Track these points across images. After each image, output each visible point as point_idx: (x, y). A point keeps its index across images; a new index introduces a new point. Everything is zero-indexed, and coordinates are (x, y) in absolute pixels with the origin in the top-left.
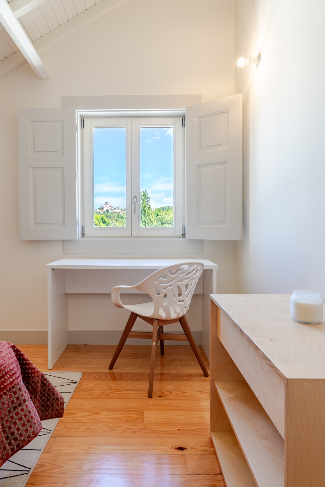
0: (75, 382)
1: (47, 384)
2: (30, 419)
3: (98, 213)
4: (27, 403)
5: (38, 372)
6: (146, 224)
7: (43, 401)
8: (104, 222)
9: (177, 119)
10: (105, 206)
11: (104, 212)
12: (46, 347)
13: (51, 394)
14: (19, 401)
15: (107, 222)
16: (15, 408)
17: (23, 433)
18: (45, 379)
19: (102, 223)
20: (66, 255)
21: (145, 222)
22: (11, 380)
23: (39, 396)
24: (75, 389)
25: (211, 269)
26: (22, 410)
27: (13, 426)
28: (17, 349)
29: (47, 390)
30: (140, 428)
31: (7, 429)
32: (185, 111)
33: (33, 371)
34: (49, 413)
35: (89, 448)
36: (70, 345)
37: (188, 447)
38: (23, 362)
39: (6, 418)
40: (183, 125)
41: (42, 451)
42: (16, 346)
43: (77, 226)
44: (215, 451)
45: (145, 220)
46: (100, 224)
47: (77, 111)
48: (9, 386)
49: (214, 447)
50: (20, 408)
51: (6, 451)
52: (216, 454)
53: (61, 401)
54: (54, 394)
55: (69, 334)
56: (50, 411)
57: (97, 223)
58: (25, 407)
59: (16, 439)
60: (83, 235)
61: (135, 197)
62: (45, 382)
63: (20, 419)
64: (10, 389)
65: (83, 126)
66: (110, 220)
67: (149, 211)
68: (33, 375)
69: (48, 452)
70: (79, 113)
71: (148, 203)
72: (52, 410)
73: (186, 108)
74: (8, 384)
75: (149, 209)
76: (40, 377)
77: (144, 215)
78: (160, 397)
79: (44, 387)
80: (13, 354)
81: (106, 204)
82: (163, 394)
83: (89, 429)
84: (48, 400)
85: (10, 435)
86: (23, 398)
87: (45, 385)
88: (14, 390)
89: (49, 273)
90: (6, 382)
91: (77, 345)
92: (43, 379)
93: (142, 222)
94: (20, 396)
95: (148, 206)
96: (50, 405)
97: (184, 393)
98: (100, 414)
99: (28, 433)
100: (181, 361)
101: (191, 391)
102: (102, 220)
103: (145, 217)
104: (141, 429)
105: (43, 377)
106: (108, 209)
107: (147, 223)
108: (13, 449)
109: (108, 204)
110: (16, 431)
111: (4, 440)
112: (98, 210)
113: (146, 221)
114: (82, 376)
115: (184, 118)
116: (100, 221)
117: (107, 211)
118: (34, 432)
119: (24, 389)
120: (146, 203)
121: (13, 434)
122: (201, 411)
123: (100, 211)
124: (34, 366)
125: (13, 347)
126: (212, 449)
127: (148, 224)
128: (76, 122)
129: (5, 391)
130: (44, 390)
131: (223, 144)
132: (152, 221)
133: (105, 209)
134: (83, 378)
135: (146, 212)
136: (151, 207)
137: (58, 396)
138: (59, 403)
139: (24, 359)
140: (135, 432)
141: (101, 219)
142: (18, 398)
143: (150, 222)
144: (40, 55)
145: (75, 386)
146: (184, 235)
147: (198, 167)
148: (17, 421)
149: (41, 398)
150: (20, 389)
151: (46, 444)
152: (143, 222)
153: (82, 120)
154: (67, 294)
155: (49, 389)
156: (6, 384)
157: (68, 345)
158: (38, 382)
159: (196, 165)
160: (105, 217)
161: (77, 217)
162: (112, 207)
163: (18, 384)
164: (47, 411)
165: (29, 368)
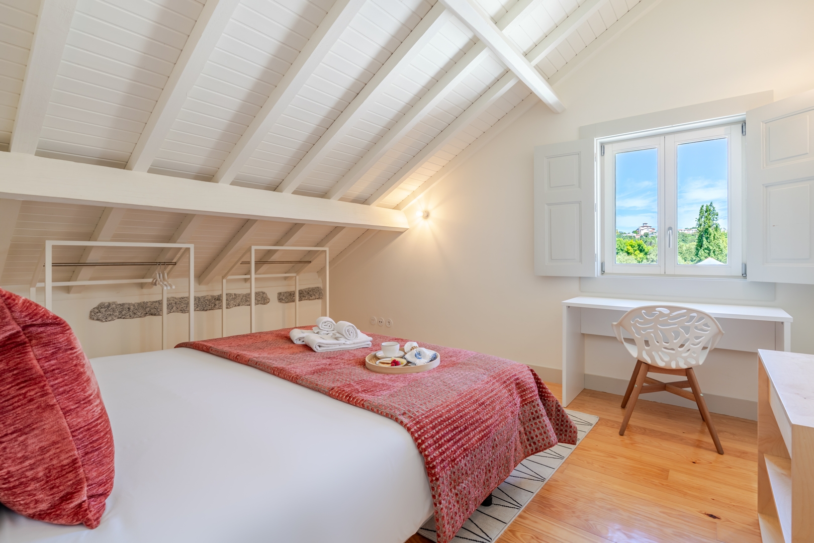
0: (591, 424)
1: (561, 410)
2: (546, 431)
3: (633, 238)
4: (544, 418)
5: (553, 397)
6: (710, 252)
7: (557, 425)
8: (641, 251)
9: (732, 126)
10: (642, 228)
11: (641, 237)
12: (561, 386)
13: (565, 421)
14: (537, 414)
15: (646, 250)
16: (534, 419)
17: (541, 440)
18: (559, 406)
19: (638, 251)
20: (582, 293)
21: (708, 249)
22: (531, 395)
23: (554, 419)
24: (590, 430)
25: (782, 323)
26: (540, 422)
27: (532, 432)
28: (535, 373)
29: (561, 416)
30: (663, 483)
31: (528, 433)
32: (745, 116)
33: (549, 395)
34: (562, 437)
35: (602, 482)
36: (587, 389)
37: (721, 517)
38: (540, 386)
39: (527, 424)
40: (743, 132)
41: (556, 470)
42: (534, 370)
43: (596, 263)
44: (760, 533)
45: (708, 247)
46: (635, 253)
47: (595, 139)
48: (529, 399)
49: (760, 529)
50: (538, 420)
51: (527, 450)
52: (761, 536)
53: (575, 430)
54: (567, 422)
55: (585, 377)
56: (563, 435)
57: (631, 251)
58: (542, 421)
59: (535, 443)
60: (603, 272)
61: (670, 228)
62: (559, 408)
63: (538, 429)
64: (530, 402)
65: (603, 153)
66: (650, 247)
67: (716, 234)
68: (549, 399)
69: (562, 472)
70: (598, 141)
71: (714, 222)
72: (565, 435)
73: (746, 112)
74: (528, 398)
75: (716, 230)
76: (555, 402)
77: (707, 240)
78: (694, 463)
79: (558, 413)
80: (532, 377)
81: (645, 225)
82: (698, 462)
83: (603, 467)
84: (562, 425)
85: (530, 439)
86: (541, 413)
87: (559, 411)
88: (533, 404)
89: (565, 311)
90: (527, 395)
91: (595, 391)
92: (557, 405)
93: (704, 250)
94: (538, 411)
95: (715, 226)
96: (564, 430)
97: (731, 468)
98: (616, 458)
99: (545, 442)
100: (734, 434)
101: (741, 468)
102: (639, 248)
103: (709, 243)
104: (663, 485)
105: (557, 403)
106: (647, 232)
107: (712, 251)
108: (532, 450)
109: (647, 225)
110: (534, 437)
111: (526, 440)
112: (631, 234)
113: (711, 248)
114: (599, 420)
115: (745, 123)
116: (635, 249)
117: (646, 235)
118: (549, 443)
119: (541, 406)
120: (711, 221)
121: (532, 438)
122: (752, 492)
123: (635, 235)
124: (550, 391)
125: (532, 371)
126: (758, 531)
127: (714, 252)
128: (595, 152)
129: (526, 402)
130: (558, 415)
131: (807, 153)
132: (722, 247)
133: (642, 233)
134: (599, 422)
135: (710, 235)
136: (720, 227)
137: (571, 424)
138: (573, 431)
139: (540, 383)
140: (655, 485)
141: (638, 245)
142: (536, 412)
143: (717, 249)
144: (556, 92)
145: (590, 428)
146: (744, 275)
147: (766, 187)
148: (536, 430)
149: (555, 422)
150: (538, 405)
151: (559, 466)
152: (706, 249)
153: (602, 147)
154: (583, 335)
155: (563, 416)
156: (527, 397)
157: (585, 389)
158: (552, 406)
159: (763, 185)
160: (643, 243)
161: (596, 253)
162: (654, 229)
163: (536, 400)
164: (561, 435)
165: (545, 392)
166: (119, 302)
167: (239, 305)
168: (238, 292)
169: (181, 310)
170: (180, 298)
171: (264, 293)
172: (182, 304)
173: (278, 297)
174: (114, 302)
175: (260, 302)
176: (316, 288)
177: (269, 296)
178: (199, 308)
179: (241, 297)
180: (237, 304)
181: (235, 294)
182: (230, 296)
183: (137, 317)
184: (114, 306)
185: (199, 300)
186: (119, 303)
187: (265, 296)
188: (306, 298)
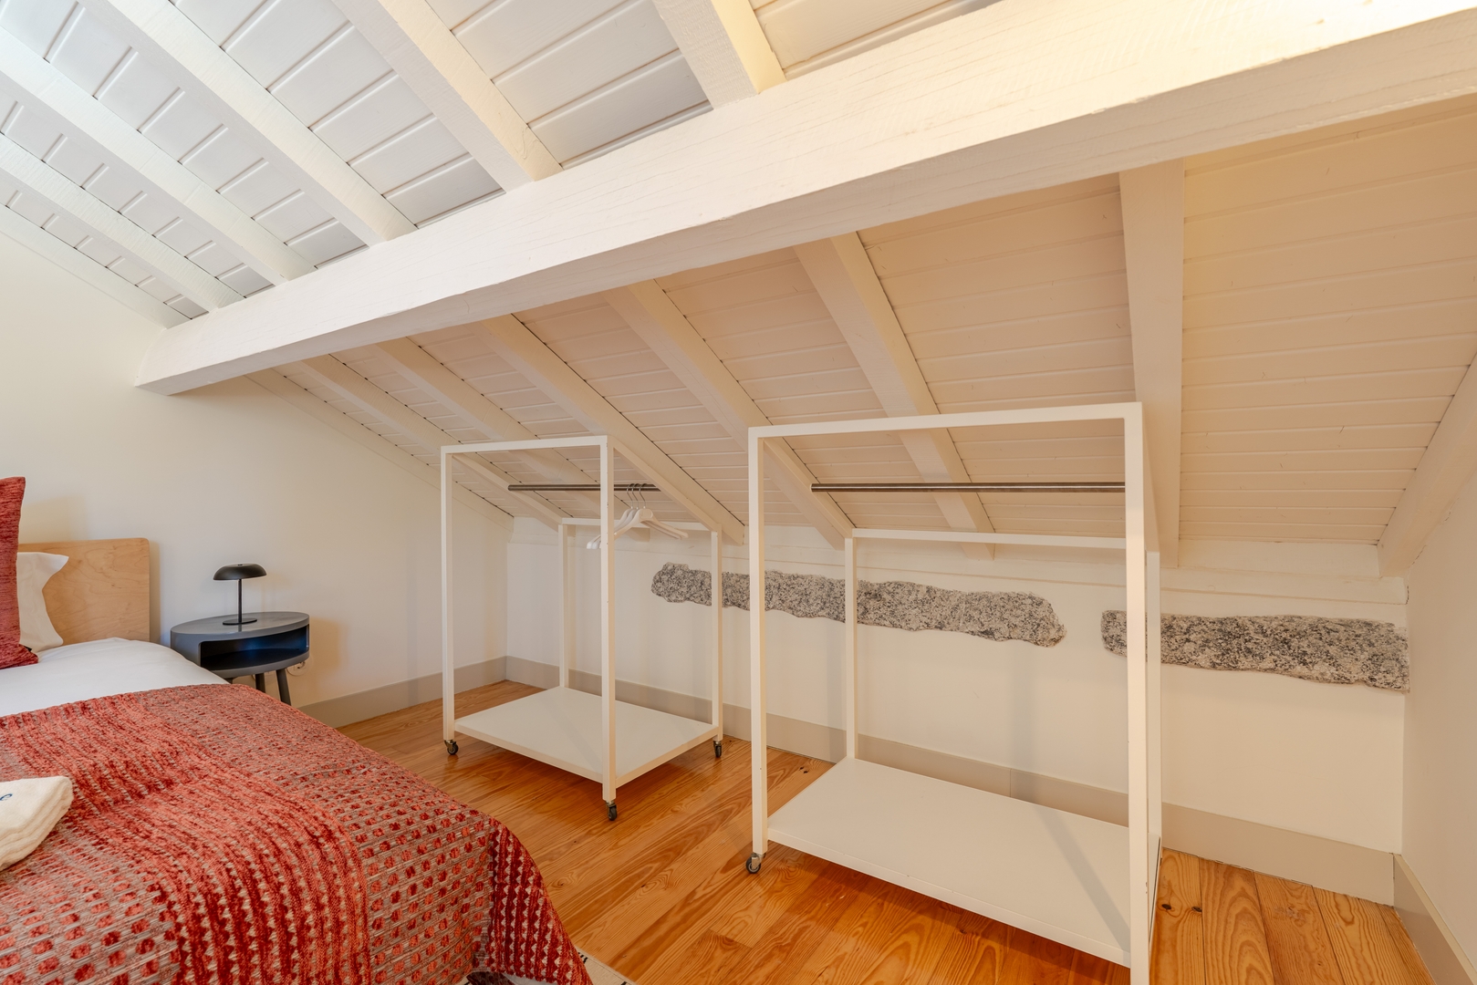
166: (692, 568)
167: (940, 627)
168: (940, 582)
169: (790, 608)
170: (789, 578)
171: (1040, 604)
172: (792, 591)
174: (680, 566)
175: (1018, 631)
176: (1347, 625)
177: (1062, 616)
178: (827, 610)
179: (955, 601)
180: (934, 623)
181: (929, 590)
182: (910, 592)
183: (711, 604)
184: (681, 573)
185: (831, 589)
186: (690, 569)
187: (1041, 612)
188: (1268, 663)
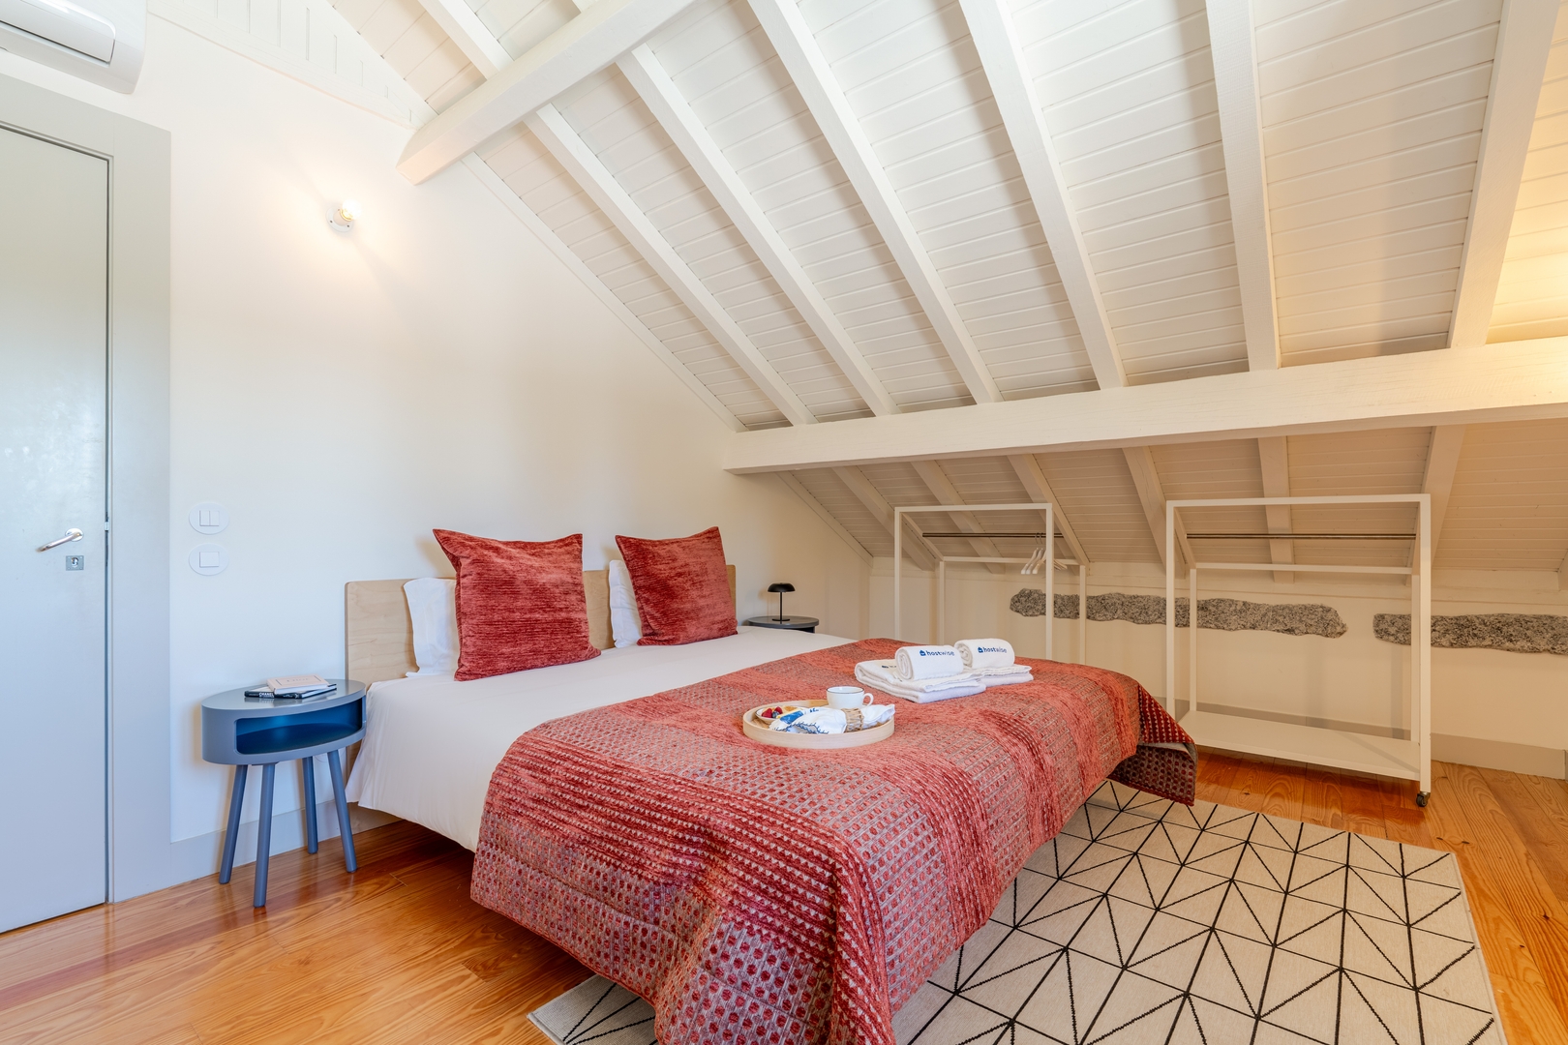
167: (1253, 627)
168: (1252, 599)
170: (1131, 597)
171: (1329, 610)
173: (1377, 625)
175: (1313, 628)
177: (1344, 617)
178: (1151, 618)
179: (1263, 611)
180: (1248, 625)
181: (1244, 603)
182: (1230, 606)
183: (1064, 617)
184: (1036, 595)
187: (1329, 616)
